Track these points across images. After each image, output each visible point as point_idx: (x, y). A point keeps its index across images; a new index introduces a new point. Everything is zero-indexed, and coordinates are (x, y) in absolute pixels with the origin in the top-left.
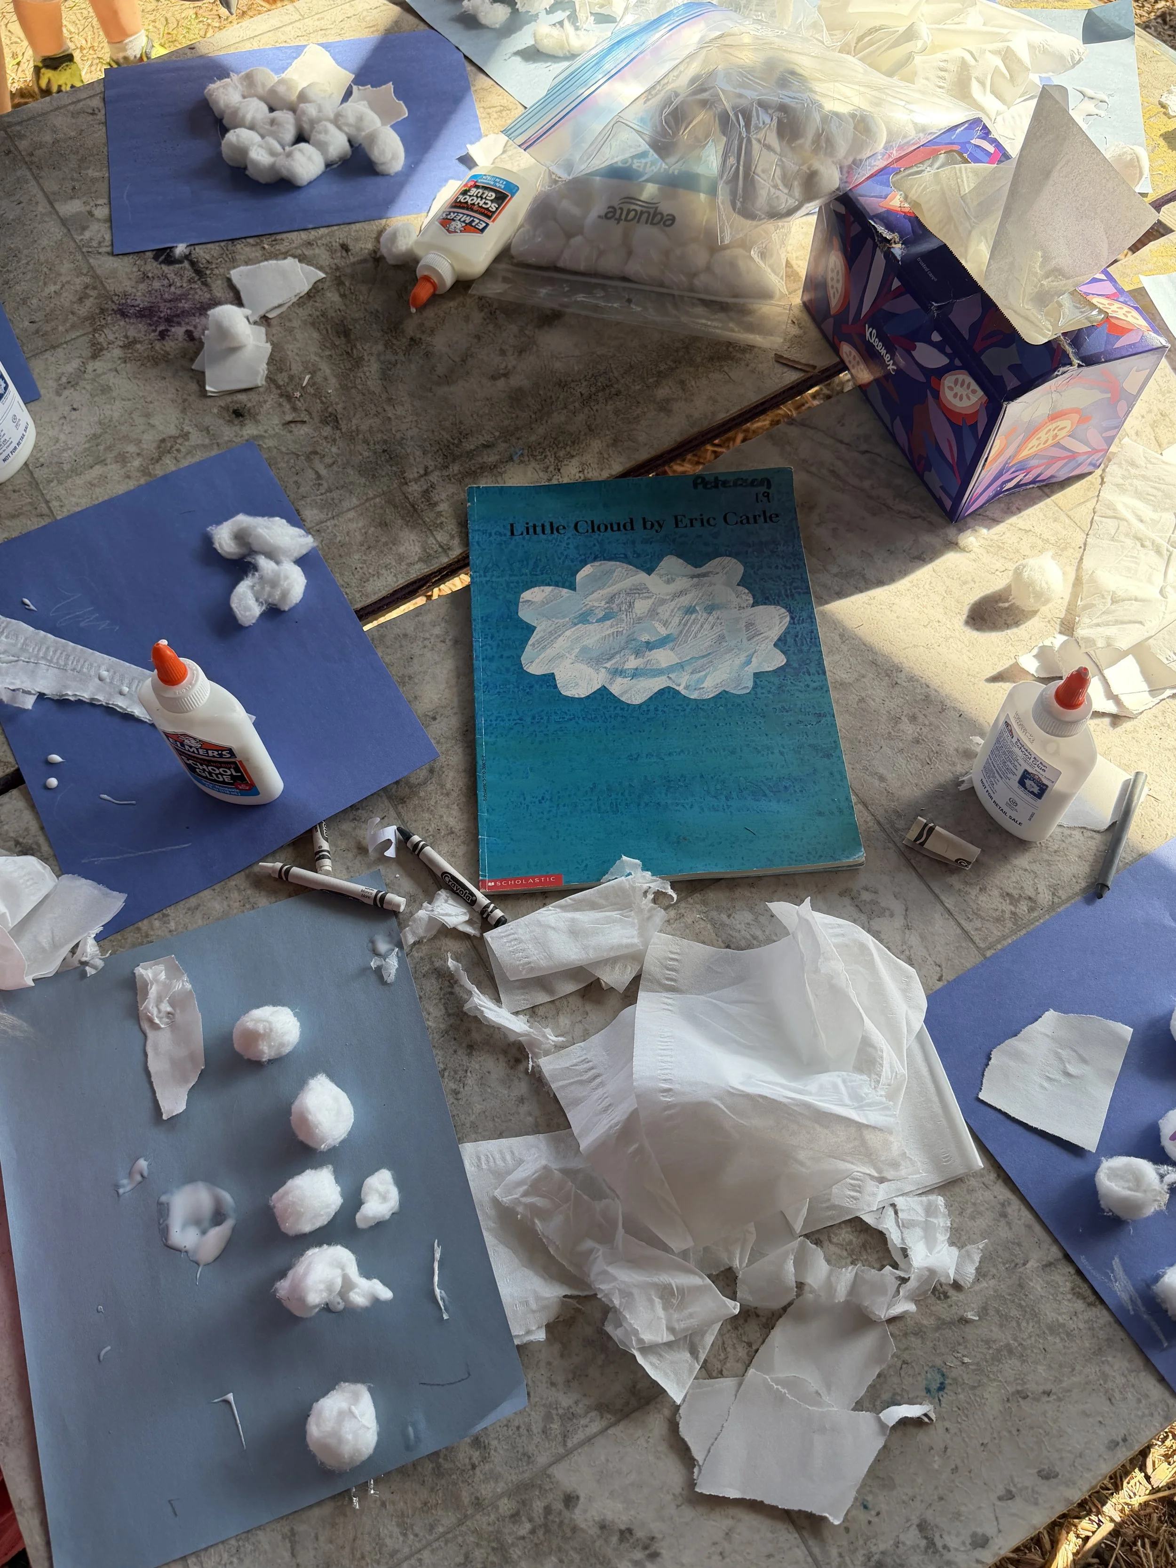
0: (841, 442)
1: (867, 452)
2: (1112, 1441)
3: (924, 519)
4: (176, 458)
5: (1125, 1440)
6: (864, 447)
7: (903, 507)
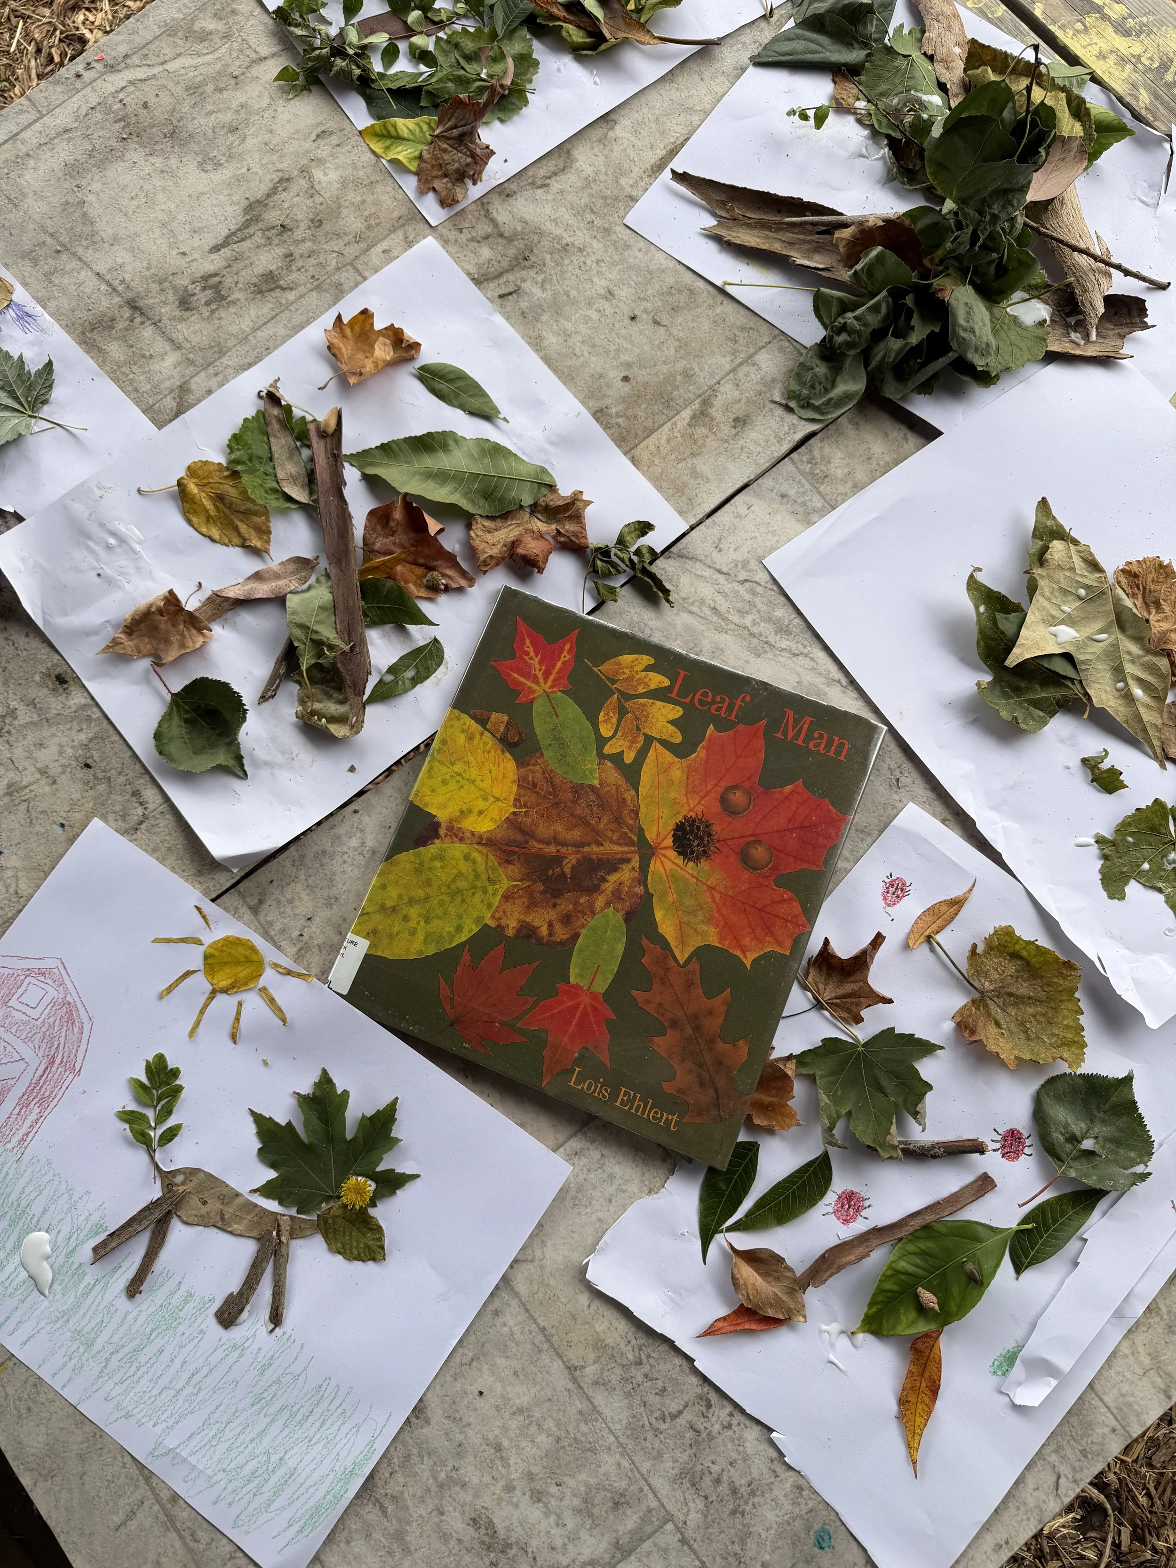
0: (720, 572)
1: (746, 581)
2: (997, 1545)
3: (806, 655)
4: (8, 742)
5: (1007, 1543)
6: (742, 576)
7: (784, 644)
